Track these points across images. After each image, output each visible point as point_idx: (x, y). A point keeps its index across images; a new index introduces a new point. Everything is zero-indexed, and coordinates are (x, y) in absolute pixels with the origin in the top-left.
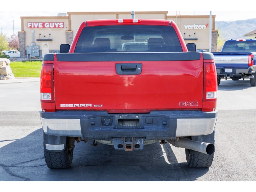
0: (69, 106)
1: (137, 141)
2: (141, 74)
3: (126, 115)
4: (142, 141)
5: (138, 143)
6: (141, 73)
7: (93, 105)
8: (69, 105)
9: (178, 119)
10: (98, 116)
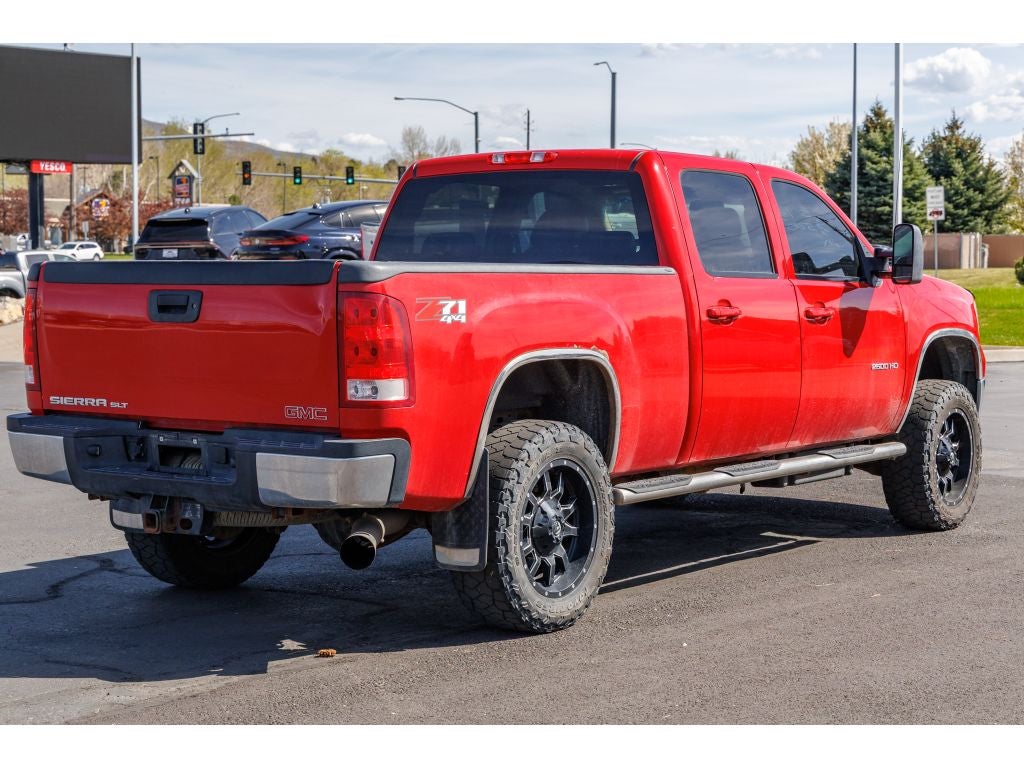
0: (66, 403)
1: (185, 510)
2: (198, 322)
3: (173, 435)
4: (197, 510)
5: (187, 516)
6: (197, 319)
7: (108, 404)
8: (66, 398)
9: (258, 454)
10: (113, 433)
